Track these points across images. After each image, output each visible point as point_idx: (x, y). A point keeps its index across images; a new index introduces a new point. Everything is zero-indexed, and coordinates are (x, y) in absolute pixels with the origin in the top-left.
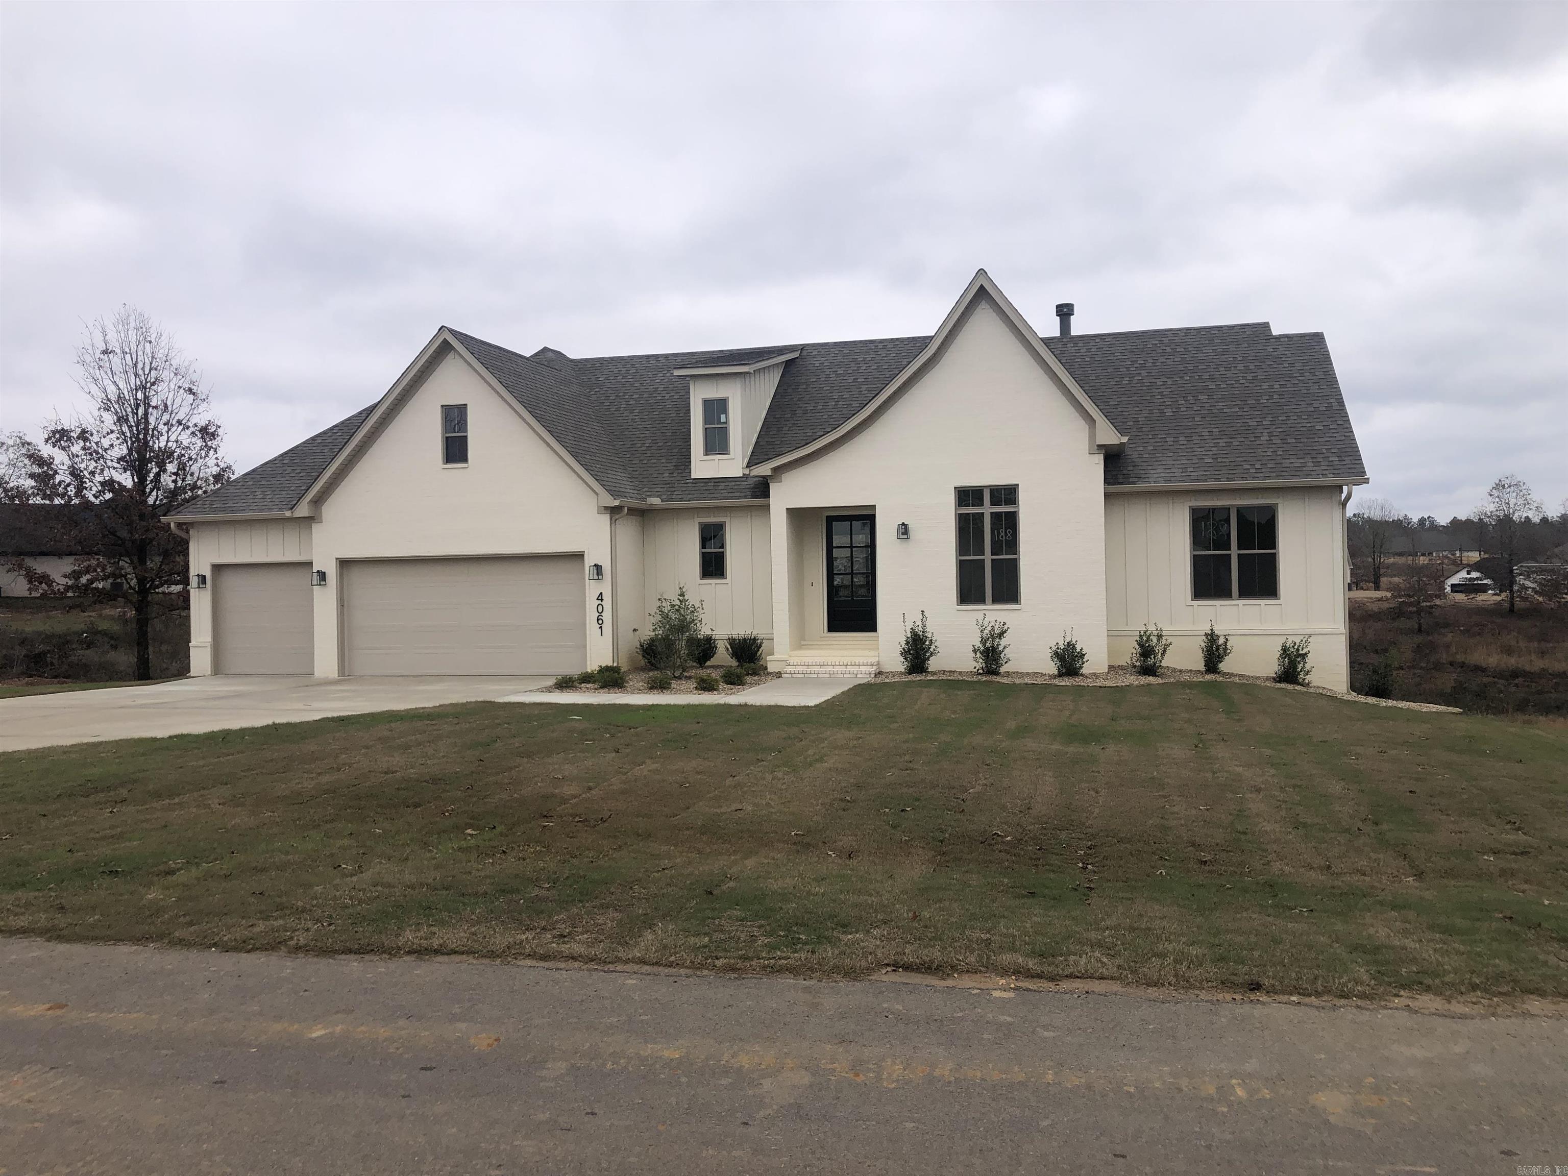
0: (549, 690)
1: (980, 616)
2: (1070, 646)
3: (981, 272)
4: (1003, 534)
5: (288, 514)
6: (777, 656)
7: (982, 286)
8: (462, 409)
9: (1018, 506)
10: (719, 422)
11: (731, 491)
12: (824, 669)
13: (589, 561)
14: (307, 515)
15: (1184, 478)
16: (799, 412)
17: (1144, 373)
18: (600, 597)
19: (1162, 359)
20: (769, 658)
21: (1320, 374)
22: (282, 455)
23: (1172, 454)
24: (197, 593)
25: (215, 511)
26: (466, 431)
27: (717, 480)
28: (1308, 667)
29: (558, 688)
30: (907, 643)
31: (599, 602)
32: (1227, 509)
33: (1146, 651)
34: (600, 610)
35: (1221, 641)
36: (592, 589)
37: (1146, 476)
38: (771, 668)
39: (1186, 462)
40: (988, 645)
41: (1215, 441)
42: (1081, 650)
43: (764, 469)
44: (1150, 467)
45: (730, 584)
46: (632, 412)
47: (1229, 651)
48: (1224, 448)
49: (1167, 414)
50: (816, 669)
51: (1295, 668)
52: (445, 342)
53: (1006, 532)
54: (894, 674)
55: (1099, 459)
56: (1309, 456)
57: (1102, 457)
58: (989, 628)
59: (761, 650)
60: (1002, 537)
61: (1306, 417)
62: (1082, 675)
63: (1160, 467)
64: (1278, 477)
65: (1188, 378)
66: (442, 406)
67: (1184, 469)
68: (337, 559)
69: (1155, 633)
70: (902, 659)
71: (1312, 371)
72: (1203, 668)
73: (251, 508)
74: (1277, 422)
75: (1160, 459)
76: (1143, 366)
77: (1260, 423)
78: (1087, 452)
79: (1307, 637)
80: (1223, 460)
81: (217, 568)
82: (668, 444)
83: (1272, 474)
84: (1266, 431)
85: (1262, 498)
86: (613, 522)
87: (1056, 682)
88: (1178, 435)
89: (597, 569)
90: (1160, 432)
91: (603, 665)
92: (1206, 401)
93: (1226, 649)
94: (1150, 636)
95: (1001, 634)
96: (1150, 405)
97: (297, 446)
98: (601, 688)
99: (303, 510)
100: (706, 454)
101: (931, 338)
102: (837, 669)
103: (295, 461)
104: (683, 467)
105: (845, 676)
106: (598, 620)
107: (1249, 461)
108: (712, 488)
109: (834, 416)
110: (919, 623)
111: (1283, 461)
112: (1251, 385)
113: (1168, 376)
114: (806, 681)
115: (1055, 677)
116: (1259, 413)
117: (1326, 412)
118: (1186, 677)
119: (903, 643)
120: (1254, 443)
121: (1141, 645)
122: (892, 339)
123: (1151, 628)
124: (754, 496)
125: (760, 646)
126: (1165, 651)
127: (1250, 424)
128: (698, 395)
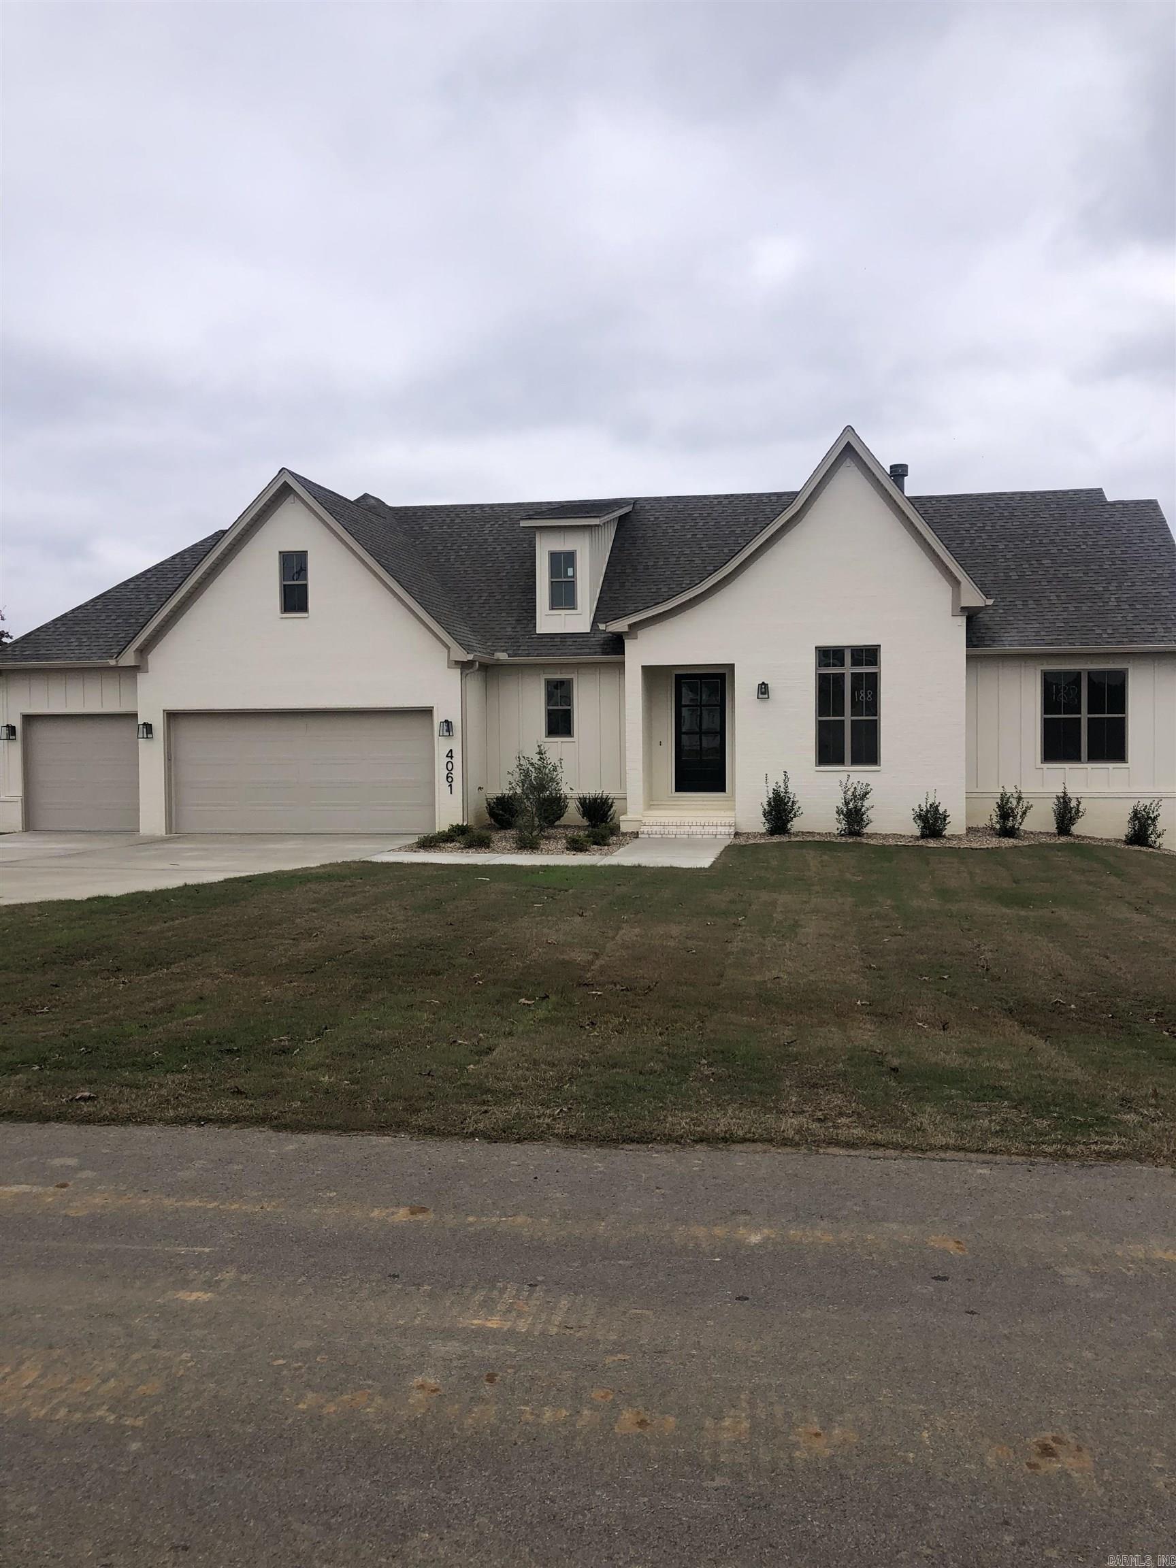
0: (410, 849)
1: (843, 777)
2: (934, 808)
3: (849, 429)
4: (863, 695)
5: (112, 662)
6: (630, 816)
7: (848, 442)
8: (302, 556)
9: (880, 668)
10: (566, 576)
11: (579, 647)
12: (682, 830)
13: (438, 718)
14: (133, 664)
15: (1039, 642)
16: (640, 567)
17: (984, 536)
18: (450, 754)
19: (1000, 523)
20: (622, 818)
21: (1159, 541)
22: (92, 600)
23: (1022, 618)
24: (6, 746)
25: (26, 658)
26: (305, 578)
27: (564, 636)
28: (1159, 829)
29: (420, 847)
30: (769, 804)
31: (449, 759)
32: (1078, 674)
33: (1005, 812)
34: (450, 768)
35: (1073, 804)
36: (442, 746)
37: (999, 639)
38: (624, 828)
39: (1038, 625)
40: (851, 805)
41: (1064, 606)
42: (945, 811)
43: (620, 626)
44: (1003, 630)
45: (577, 743)
46: (463, 563)
47: (1080, 814)
48: (1074, 613)
49: (1013, 578)
50: (674, 829)
51: (1147, 830)
52: (286, 485)
53: (866, 693)
54: (755, 835)
55: (962, 621)
56: (1159, 622)
57: (964, 619)
58: (852, 790)
59: (612, 810)
60: (862, 698)
61: (1151, 583)
62: (944, 836)
63: (1013, 630)
64: (1131, 642)
65: (1028, 542)
66: (280, 552)
67: (1037, 633)
68: (164, 711)
69: (1016, 795)
70: (763, 820)
71: (1151, 538)
72: (1056, 831)
73: (67, 655)
74: (1123, 588)
75: (1011, 622)
76: (982, 529)
77: (1106, 589)
78: (951, 614)
79: (1157, 800)
80: (1076, 624)
81: (28, 719)
82: (506, 598)
83: (1125, 640)
84: (1113, 596)
85: (1113, 663)
86: (463, 676)
87: (921, 843)
88: (1027, 599)
89: (448, 726)
90: (1008, 595)
91: (455, 824)
92: (1050, 565)
93: (1078, 811)
94: (1009, 798)
95: (864, 795)
96: (996, 568)
97: (109, 591)
98: (465, 848)
99: (128, 659)
100: (553, 609)
101: (796, 494)
102: (694, 829)
103: (109, 607)
104: (525, 622)
105: (704, 836)
106: (447, 778)
107: (1101, 626)
108: (559, 643)
109: (677, 572)
110: (781, 784)
111: (1134, 627)
112: (1092, 550)
113: (1009, 540)
114: (664, 841)
115: (917, 838)
116: (1103, 578)
117: (1170, 579)
118: (1043, 839)
119: (765, 803)
120: (1102, 608)
121: (1000, 807)
122: (727, 495)
123: (1010, 790)
124: (605, 653)
125: (611, 806)
126: (1024, 813)
127: (1096, 589)
128: (544, 548)
